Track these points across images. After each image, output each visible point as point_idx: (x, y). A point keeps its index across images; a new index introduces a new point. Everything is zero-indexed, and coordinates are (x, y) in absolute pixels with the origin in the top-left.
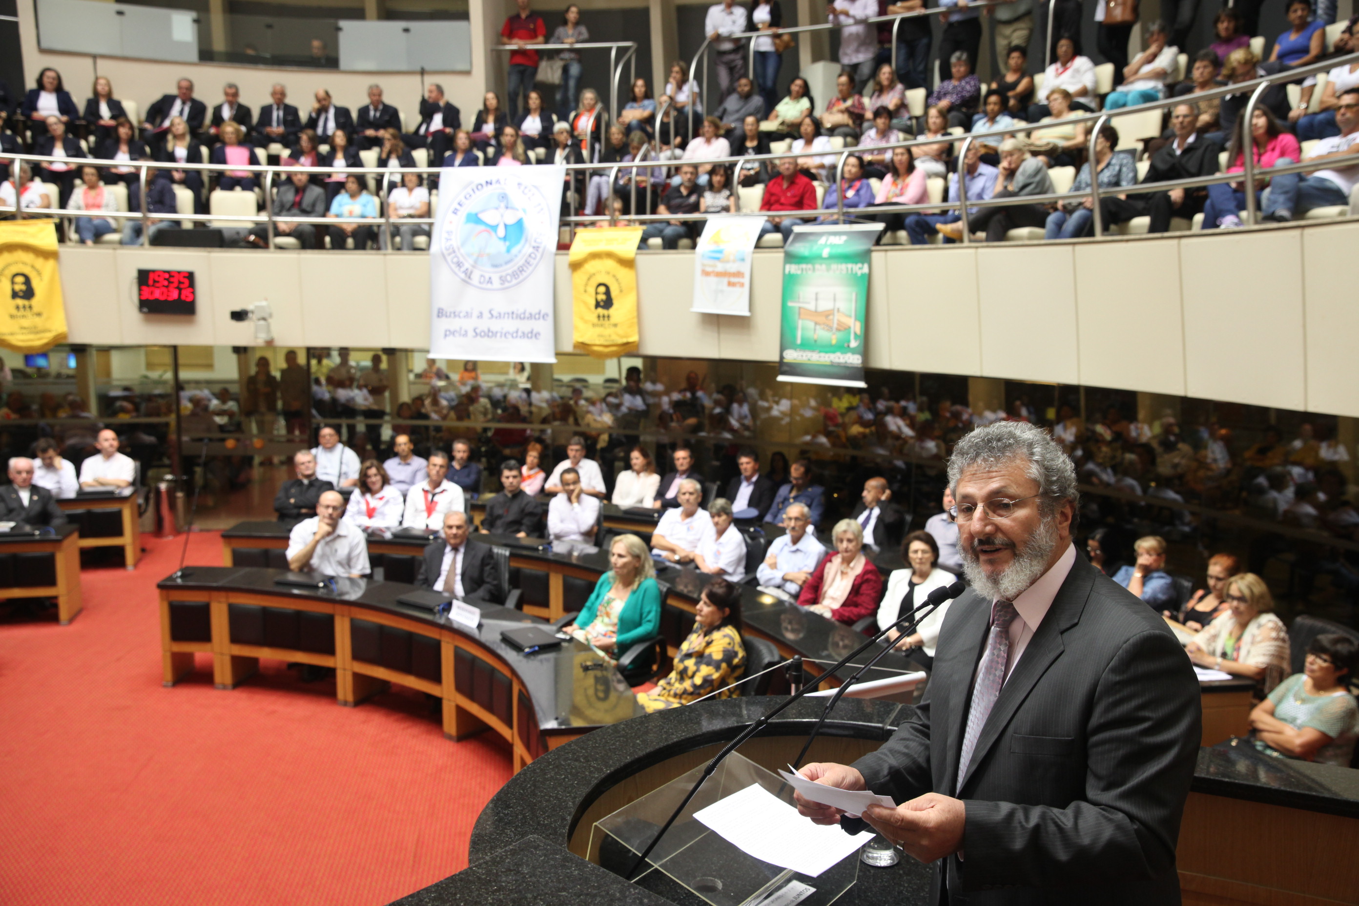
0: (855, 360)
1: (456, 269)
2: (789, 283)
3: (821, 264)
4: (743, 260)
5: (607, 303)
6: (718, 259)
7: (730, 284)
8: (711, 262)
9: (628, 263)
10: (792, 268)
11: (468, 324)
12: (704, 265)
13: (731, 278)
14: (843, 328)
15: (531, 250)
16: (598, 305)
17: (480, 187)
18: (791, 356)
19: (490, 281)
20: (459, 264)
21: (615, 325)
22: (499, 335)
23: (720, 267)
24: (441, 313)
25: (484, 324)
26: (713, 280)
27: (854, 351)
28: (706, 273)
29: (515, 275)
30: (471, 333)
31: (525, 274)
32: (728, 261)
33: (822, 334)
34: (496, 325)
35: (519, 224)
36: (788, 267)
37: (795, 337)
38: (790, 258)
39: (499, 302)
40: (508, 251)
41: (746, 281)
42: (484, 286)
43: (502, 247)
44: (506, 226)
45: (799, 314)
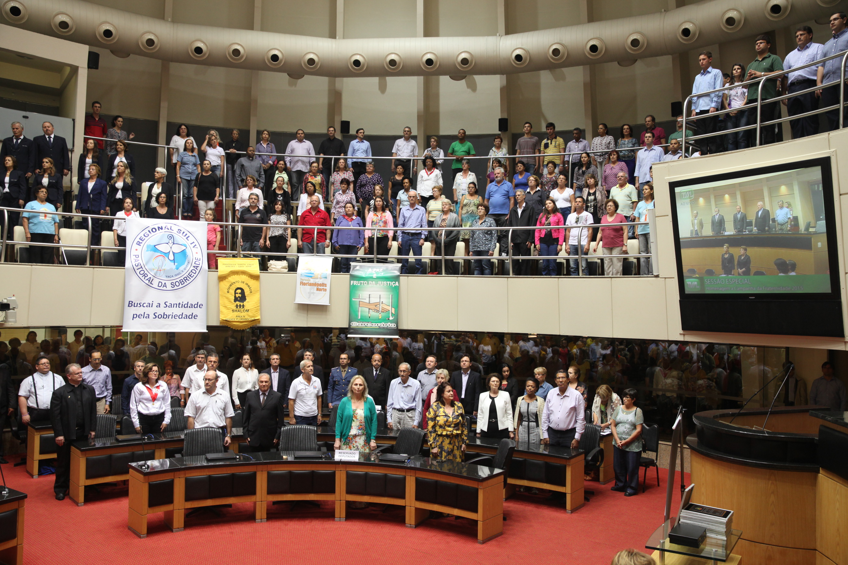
0: (393, 326)
1: (143, 278)
2: (352, 290)
3: (372, 281)
4: (326, 278)
5: (243, 298)
6: (311, 277)
7: (318, 289)
8: (307, 278)
9: (256, 278)
10: (355, 283)
11: (150, 311)
12: (301, 279)
13: (320, 287)
14: (385, 311)
15: (192, 268)
16: (236, 300)
17: (154, 230)
18: (354, 324)
19: (165, 285)
20: (145, 275)
21: (248, 311)
22: (170, 317)
23: (312, 281)
24: (131, 304)
25: (161, 311)
26: (308, 287)
27: (392, 322)
28: (302, 284)
29: (181, 282)
30: (152, 316)
31: (188, 282)
32: (317, 278)
33: (373, 314)
34: (168, 311)
35: (183, 252)
36: (352, 282)
37: (357, 316)
38: (353, 277)
39: (171, 297)
40: (177, 269)
41: (328, 288)
42: (161, 288)
43: (172, 266)
44: (174, 253)
45: (359, 304)
